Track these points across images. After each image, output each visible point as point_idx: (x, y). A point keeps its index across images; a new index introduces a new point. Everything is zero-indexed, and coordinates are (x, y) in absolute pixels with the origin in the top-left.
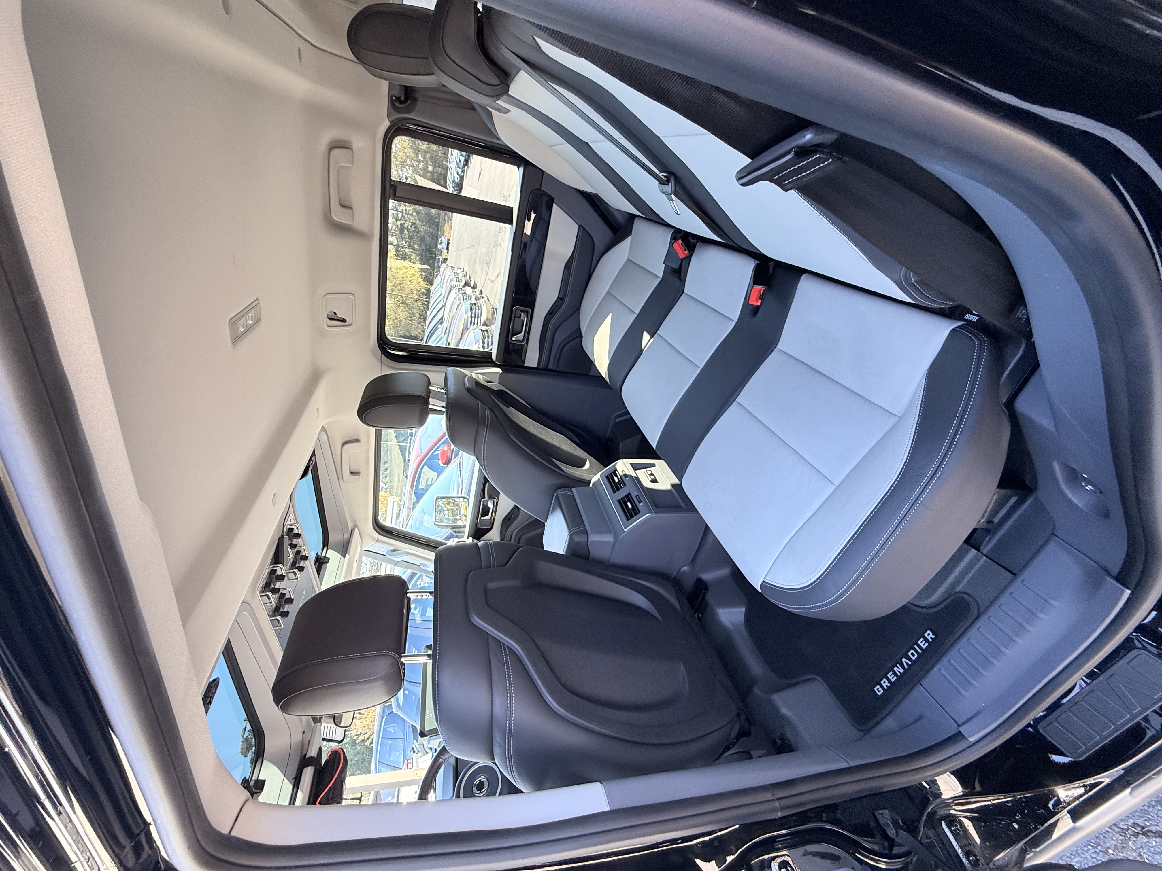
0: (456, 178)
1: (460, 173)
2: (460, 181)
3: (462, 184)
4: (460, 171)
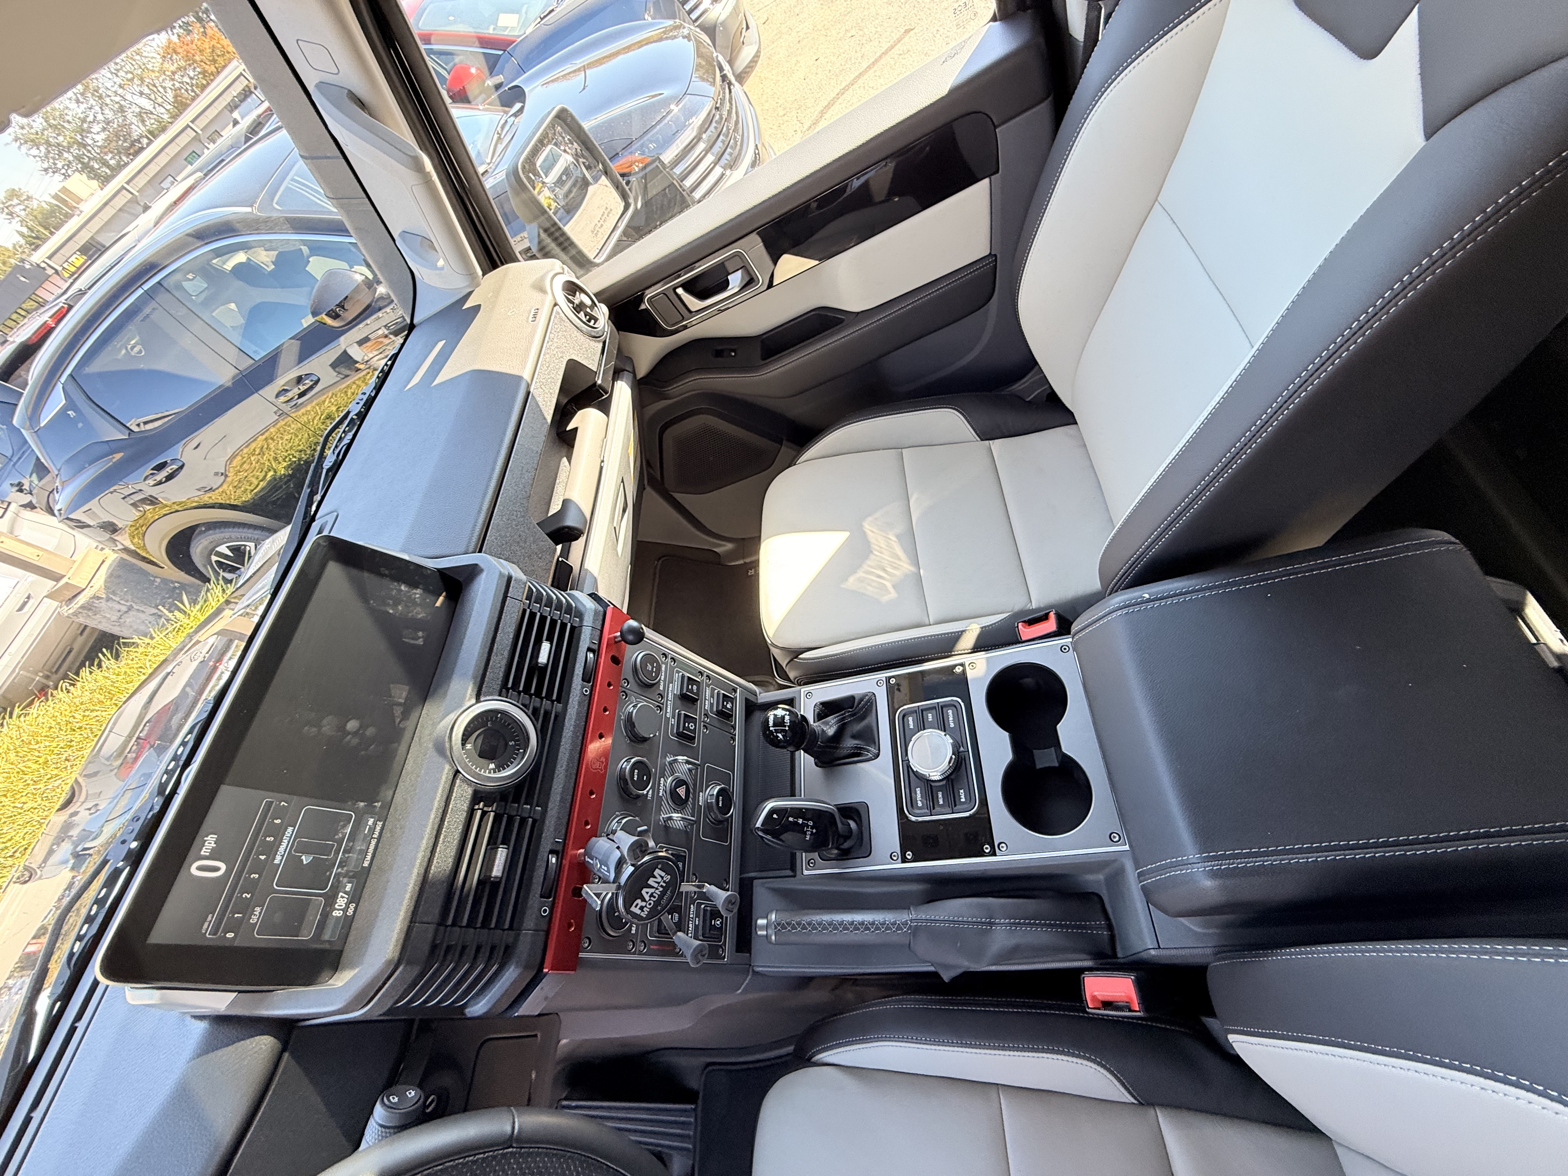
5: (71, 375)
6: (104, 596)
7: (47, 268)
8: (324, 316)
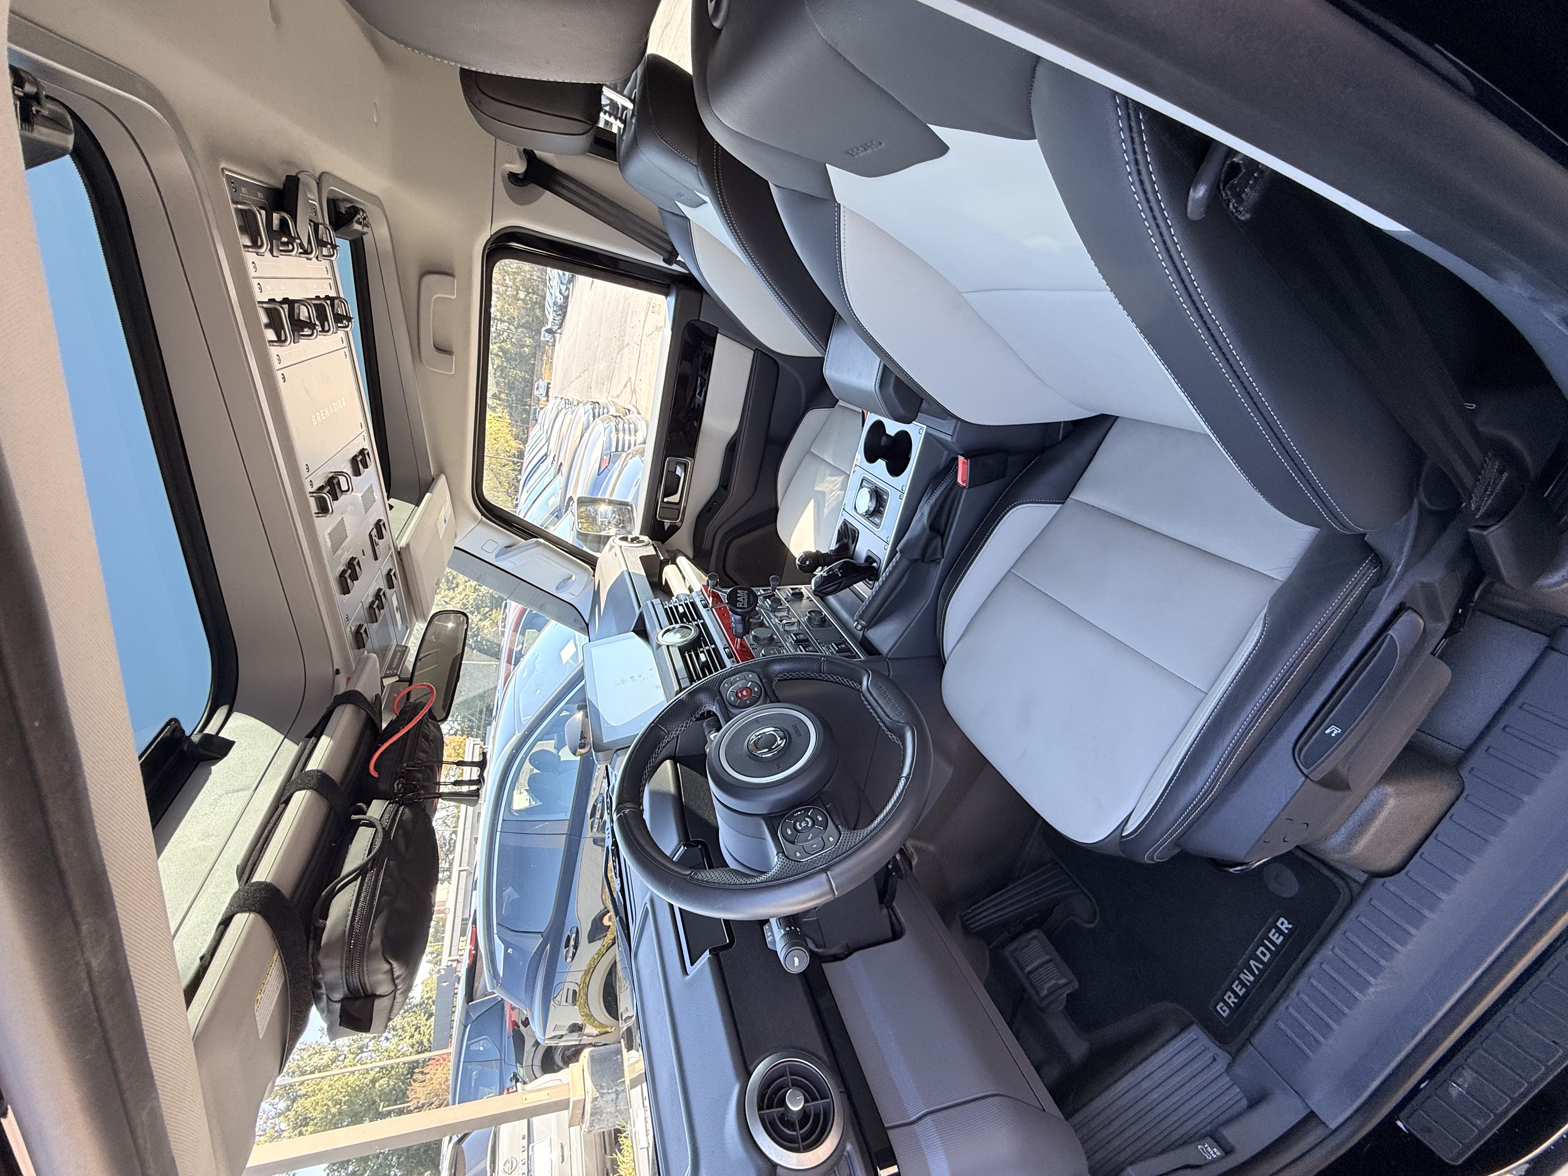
0: (558, 298)
1: (563, 292)
2: (564, 303)
3: (566, 307)
4: (563, 288)
5: (497, 923)
6: (598, 1095)
7: (452, 963)
8: (579, 750)
